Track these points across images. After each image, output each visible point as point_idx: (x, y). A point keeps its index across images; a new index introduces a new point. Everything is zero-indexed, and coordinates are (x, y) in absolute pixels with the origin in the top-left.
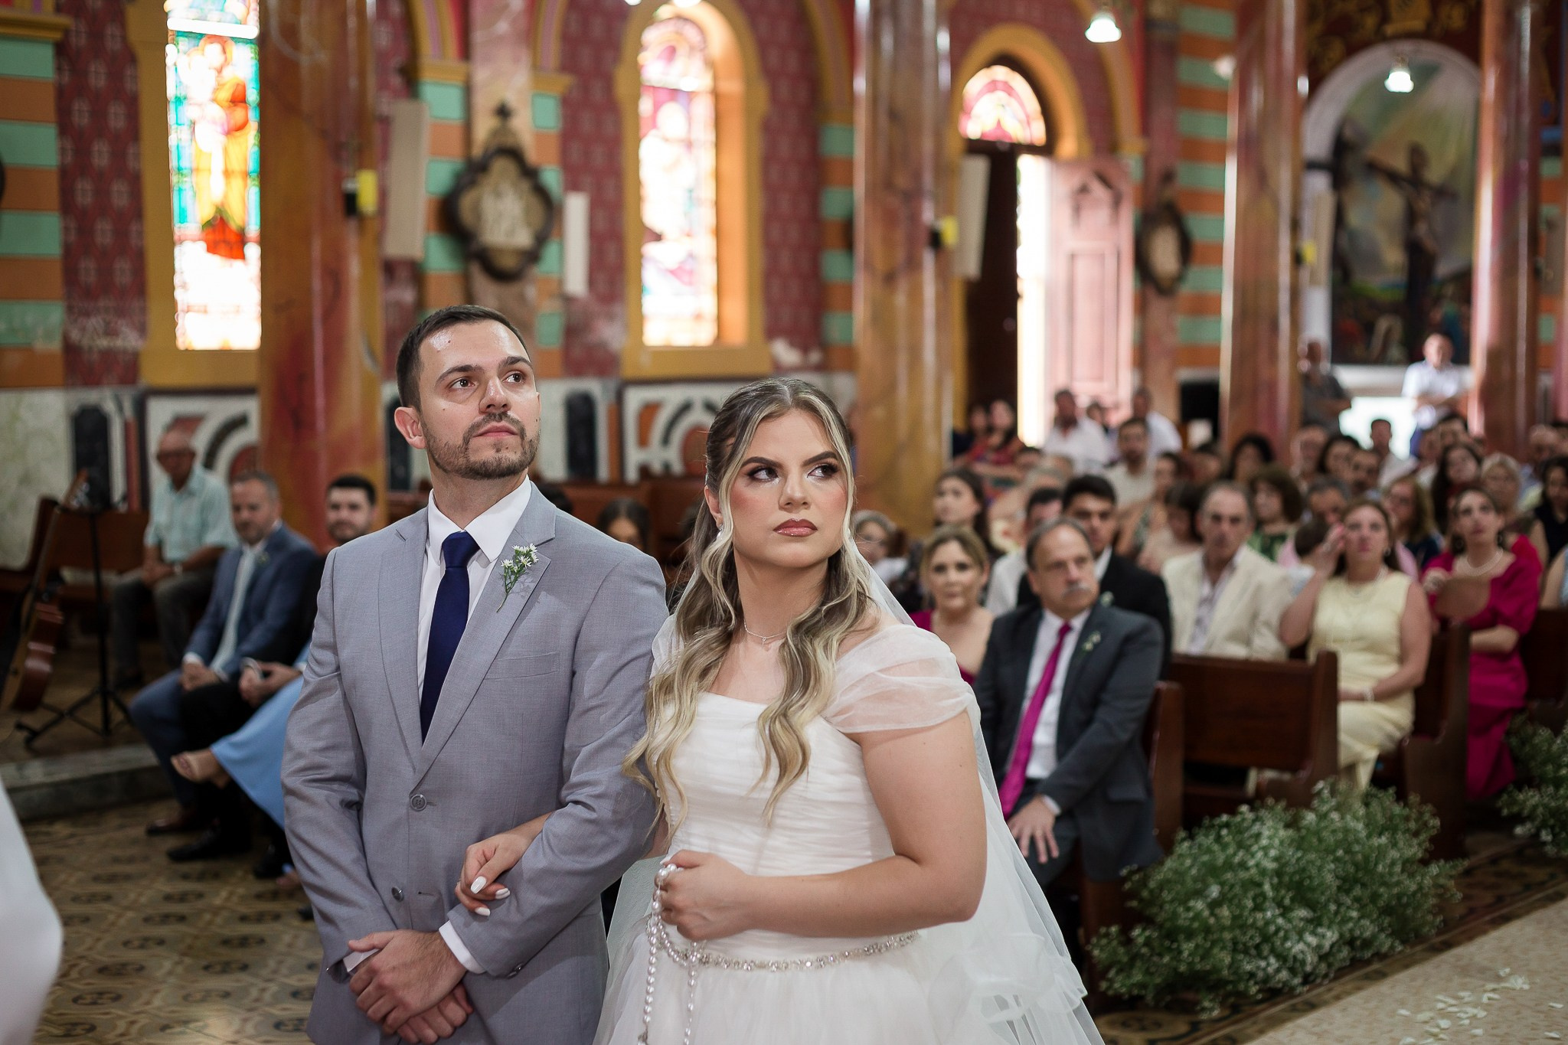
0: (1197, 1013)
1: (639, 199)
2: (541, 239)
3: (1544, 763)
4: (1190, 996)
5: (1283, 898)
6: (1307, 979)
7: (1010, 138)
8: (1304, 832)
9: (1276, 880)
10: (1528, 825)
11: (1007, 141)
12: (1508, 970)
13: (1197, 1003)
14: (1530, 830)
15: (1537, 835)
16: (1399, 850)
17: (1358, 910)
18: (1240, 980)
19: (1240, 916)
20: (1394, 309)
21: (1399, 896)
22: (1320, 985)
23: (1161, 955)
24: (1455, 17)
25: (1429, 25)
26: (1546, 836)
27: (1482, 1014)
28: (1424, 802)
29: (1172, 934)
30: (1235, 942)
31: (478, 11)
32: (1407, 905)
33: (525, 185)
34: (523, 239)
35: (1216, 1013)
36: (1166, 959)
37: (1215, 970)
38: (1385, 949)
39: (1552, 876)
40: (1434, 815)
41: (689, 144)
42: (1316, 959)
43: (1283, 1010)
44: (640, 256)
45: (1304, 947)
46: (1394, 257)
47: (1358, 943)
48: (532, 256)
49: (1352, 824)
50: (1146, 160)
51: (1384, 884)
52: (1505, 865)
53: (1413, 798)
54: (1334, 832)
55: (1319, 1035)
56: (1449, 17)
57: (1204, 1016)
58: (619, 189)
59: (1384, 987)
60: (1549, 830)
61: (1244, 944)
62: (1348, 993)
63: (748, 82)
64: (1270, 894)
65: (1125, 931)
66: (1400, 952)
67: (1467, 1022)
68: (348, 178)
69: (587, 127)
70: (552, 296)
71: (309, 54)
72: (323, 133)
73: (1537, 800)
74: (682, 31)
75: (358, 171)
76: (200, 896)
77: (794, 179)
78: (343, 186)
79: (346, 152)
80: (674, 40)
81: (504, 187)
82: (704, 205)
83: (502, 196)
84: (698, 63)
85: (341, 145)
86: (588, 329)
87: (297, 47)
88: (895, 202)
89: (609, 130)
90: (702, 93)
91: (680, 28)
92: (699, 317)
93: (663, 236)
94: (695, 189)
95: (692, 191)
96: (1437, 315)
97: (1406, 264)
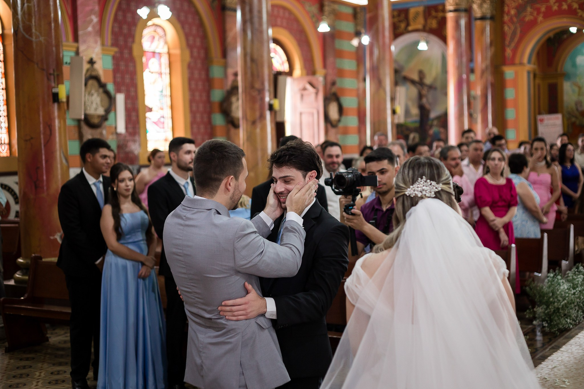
1: (144, 95)
2: (108, 111)
7: (277, 69)
10: (538, 321)
14: (538, 322)
20: (415, 130)
24: (434, 24)
25: (424, 26)
26: (545, 324)
31: (80, 22)
33: (101, 90)
34: (101, 111)
39: (550, 340)
41: (161, 74)
44: (145, 118)
46: (415, 111)
48: (105, 118)
50: (325, 77)
56: (432, 24)
58: (136, 91)
60: (546, 322)
63: (182, 49)
68: (54, 87)
69: (122, 67)
70: (112, 134)
71: (36, 38)
72: (43, 70)
73: (540, 310)
74: (156, 30)
75: (58, 84)
76: (25, 385)
77: (200, 87)
78: (52, 90)
79: (52, 77)
80: (154, 34)
81: (93, 91)
82: (167, 97)
83: (92, 95)
84: (162, 43)
85: (50, 74)
86: (126, 146)
87: (31, 35)
88: (255, 93)
89: (131, 69)
90: (164, 53)
91: (156, 29)
92: (166, 140)
93: (152, 109)
94: (163, 91)
95: (162, 91)
96: (431, 132)
97: (419, 114)
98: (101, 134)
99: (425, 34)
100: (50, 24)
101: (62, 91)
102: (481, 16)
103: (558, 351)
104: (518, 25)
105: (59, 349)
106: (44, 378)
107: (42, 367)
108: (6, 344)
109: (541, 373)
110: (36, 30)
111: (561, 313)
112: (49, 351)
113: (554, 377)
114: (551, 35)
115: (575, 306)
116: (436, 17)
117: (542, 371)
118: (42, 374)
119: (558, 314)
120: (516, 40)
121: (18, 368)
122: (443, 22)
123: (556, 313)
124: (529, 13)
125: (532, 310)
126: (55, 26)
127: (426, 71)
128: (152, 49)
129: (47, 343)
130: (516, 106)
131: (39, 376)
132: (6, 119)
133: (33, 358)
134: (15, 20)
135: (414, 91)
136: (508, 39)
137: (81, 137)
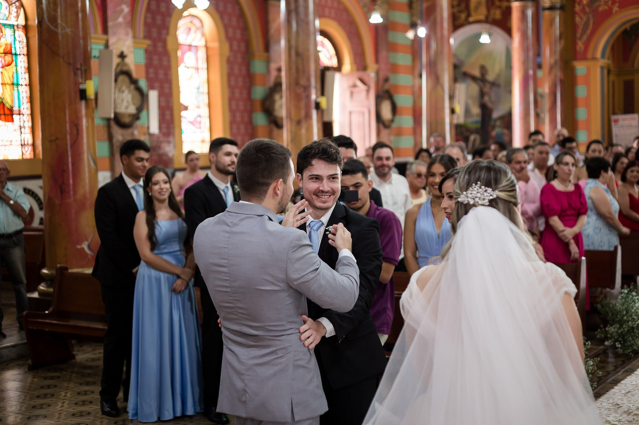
2: (140, 109)
7: (324, 64)
10: (610, 341)
11: (323, 65)
14: (610, 343)
24: (497, 14)
25: (487, 17)
26: (618, 345)
31: (110, 13)
33: (132, 87)
34: (132, 110)
41: (197, 69)
44: (180, 117)
46: (476, 110)
48: (136, 117)
50: (377, 73)
56: (495, 14)
58: (170, 88)
60: (619, 343)
63: (220, 42)
68: (82, 83)
69: (156, 62)
70: (144, 134)
71: (62, 30)
72: (69, 64)
73: (613, 330)
74: (193, 22)
75: (86, 80)
76: (49, 405)
77: (240, 83)
78: (79, 87)
79: (79, 72)
80: (190, 25)
81: (124, 88)
82: (204, 94)
83: (123, 92)
84: (199, 35)
85: (77, 69)
86: (159, 147)
87: (56, 27)
88: (300, 91)
89: (165, 63)
90: (201, 46)
91: (192, 20)
92: (203, 141)
93: (188, 108)
94: (200, 88)
95: (198, 88)
96: (494, 133)
97: (481, 113)
98: (133, 134)
99: (487, 26)
100: (77, 14)
101: (90, 87)
102: (549, 6)
103: (633, 374)
104: (591, 16)
105: (86, 367)
106: (70, 399)
107: (68, 387)
108: (30, 362)
109: (613, 399)
110: (62, 20)
111: (635, 332)
112: (76, 369)
113: (628, 403)
114: (628, 26)
116: (500, 7)
117: (614, 397)
118: (68, 395)
119: (632, 334)
120: (588, 32)
121: (42, 387)
122: (508, 12)
123: (630, 333)
124: (603, 3)
125: (603, 329)
126: (83, 16)
127: (488, 66)
128: (188, 42)
129: (74, 361)
130: (588, 105)
131: (65, 396)
132: (30, 118)
133: (59, 377)
134: (39, 10)
135: (475, 88)
136: (579, 31)
137: (110, 138)
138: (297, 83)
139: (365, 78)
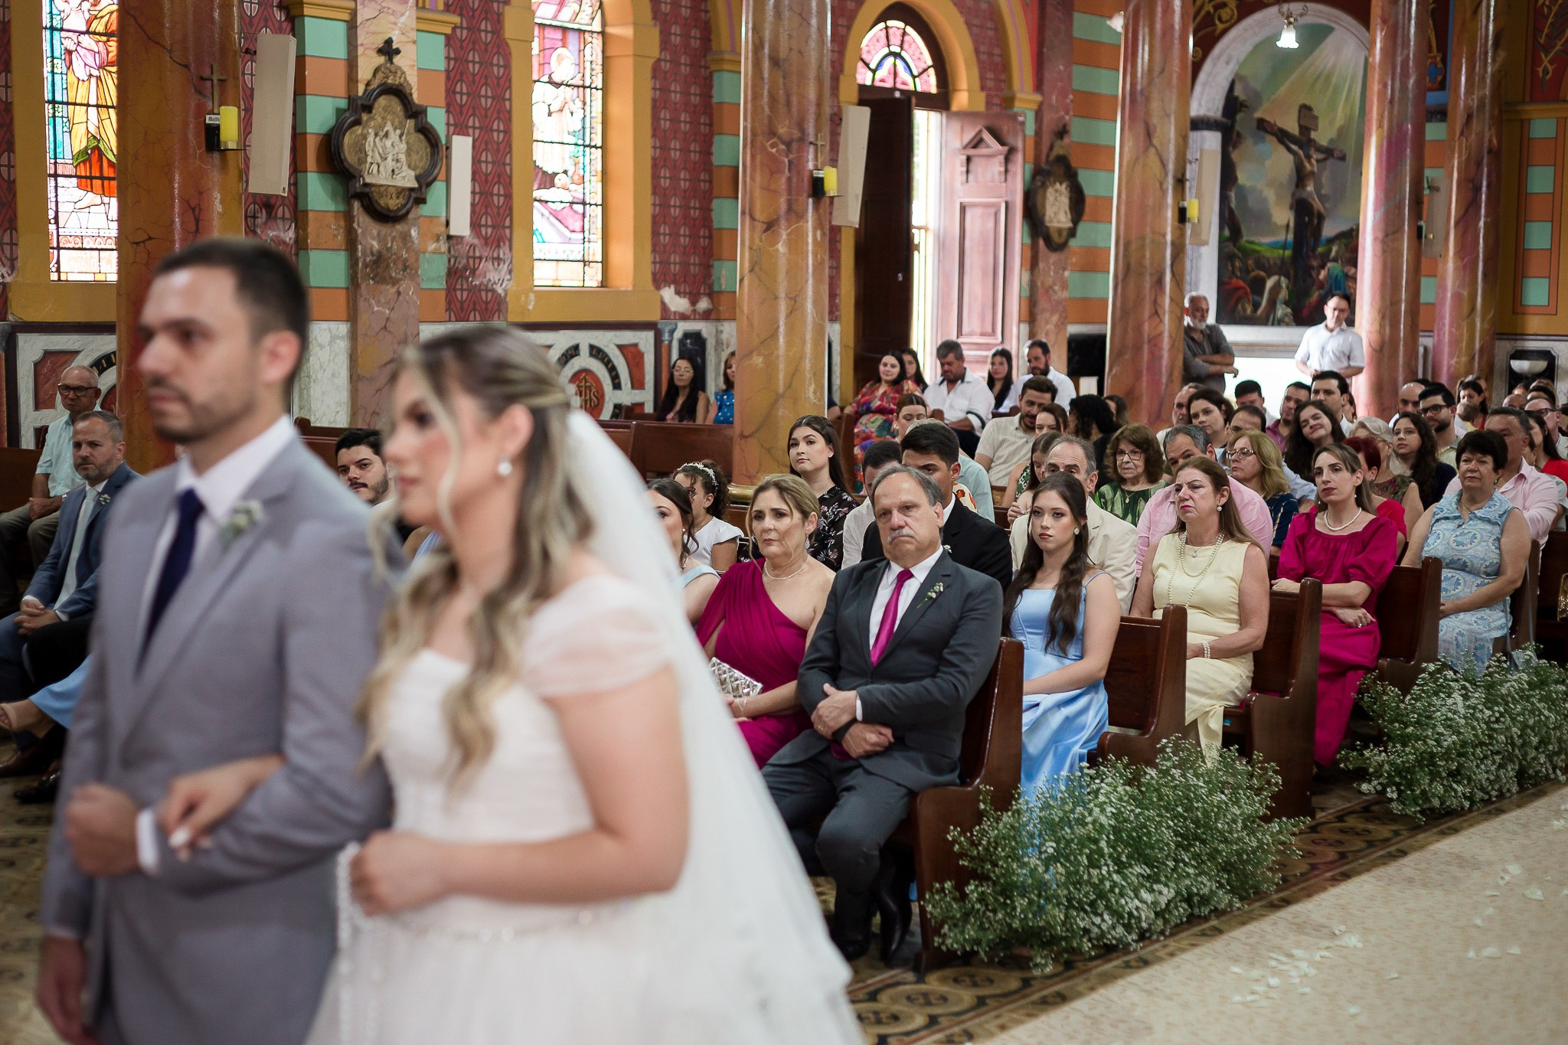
0: (1029, 968)
2: (425, 181)
3: (1392, 722)
4: (1025, 952)
5: (1119, 855)
6: (1143, 936)
8: (1143, 789)
9: (1112, 837)
10: (1376, 782)
12: (1343, 928)
13: (1031, 959)
14: (1375, 787)
15: (1383, 792)
16: (1240, 807)
17: (1195, 868)
18: (1073, 937)
19: (1077, 872)
21: (1239, 854)
22: (1158, 940)
23: (995, 911)
26: (1391, 793)
27: (1312, 972)
28: (1267, 760)
29: (1007, 890)
30: (1069, 900)
32: (1248, 861)
33: (410, 124)
34: (407, 179)
35: (1049, 970)
36: (1000, 916)
37: (1049, 926)
38: (1222, 906)
39: (1396, 833)
40: (1276, 772)
42: (1153, 916)
43: (1116, 967)
45: (1141, 904)
47: (1196, 899)
48: (417, 196)
49: (1193, 781)
50: (1040, 117)
51: (1226, 841)
52: (1352, 822)
53: (1258, 755)
54: (1175, 787)
55: (1149, 993)
57: (1037, 972)
59: (1218, 944)
60: (1394, 788)
61: (1080, 901)
62: (1183, 950)
63: (636, 25)
64: (1106, 850)
65: (960, 887)
66: (1238, 909)
67: (1297, 981)
68: (214, 112)
69: (473, 69)
70: (438, 240)
72: (186, 66)
73: (1382, 757)
75: (220, 104)
77: (685, 127)
78: (206, 120)
79: (208, 86)
81: (388, 127)
82: (592, 149)
83: (386, 135)
84: (587, 8)
85: (203, 79)
86: (473, 272)
88: (777, 150)
89: (498, 71)
90: (591, 32)
92: (585, 262)
93: (554, 181)
94: (584, 133)
95: (581, 134)
96: (1323, 274)
97: (1292, 224)
98: (406, 237)
101: (228, 120)
115: (1498, 753)
128: (561, 20)
135: (1280, 162)
137: (351, 243)
138: (772, 133)
139: (1005, 127)
